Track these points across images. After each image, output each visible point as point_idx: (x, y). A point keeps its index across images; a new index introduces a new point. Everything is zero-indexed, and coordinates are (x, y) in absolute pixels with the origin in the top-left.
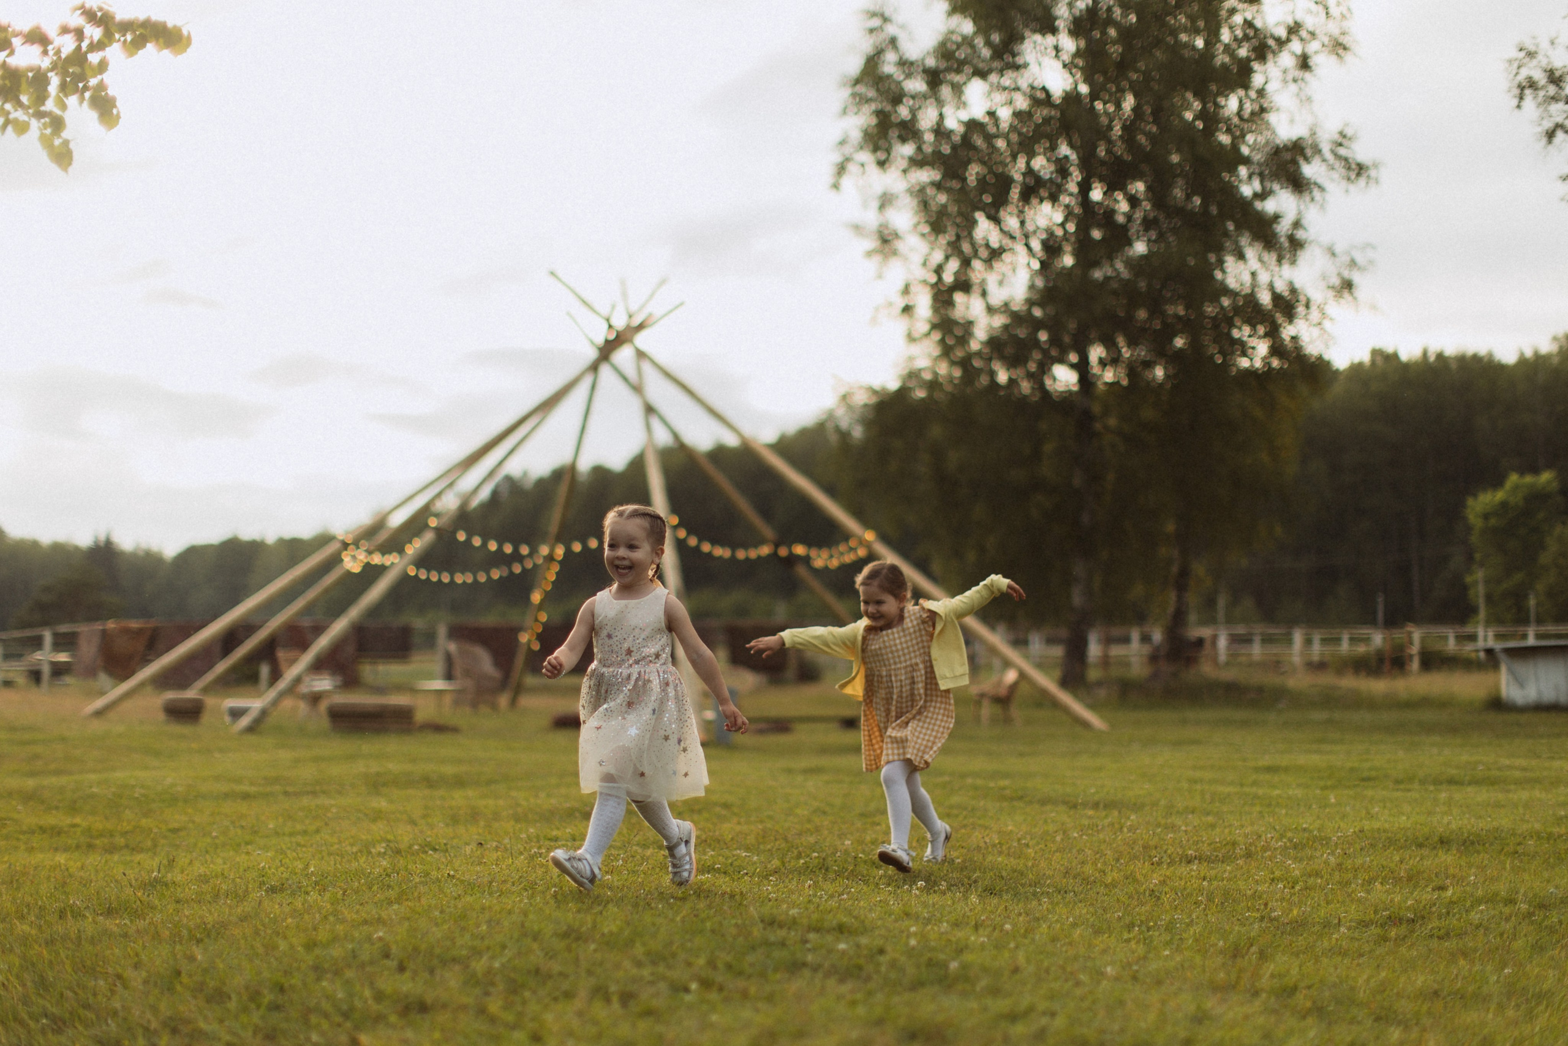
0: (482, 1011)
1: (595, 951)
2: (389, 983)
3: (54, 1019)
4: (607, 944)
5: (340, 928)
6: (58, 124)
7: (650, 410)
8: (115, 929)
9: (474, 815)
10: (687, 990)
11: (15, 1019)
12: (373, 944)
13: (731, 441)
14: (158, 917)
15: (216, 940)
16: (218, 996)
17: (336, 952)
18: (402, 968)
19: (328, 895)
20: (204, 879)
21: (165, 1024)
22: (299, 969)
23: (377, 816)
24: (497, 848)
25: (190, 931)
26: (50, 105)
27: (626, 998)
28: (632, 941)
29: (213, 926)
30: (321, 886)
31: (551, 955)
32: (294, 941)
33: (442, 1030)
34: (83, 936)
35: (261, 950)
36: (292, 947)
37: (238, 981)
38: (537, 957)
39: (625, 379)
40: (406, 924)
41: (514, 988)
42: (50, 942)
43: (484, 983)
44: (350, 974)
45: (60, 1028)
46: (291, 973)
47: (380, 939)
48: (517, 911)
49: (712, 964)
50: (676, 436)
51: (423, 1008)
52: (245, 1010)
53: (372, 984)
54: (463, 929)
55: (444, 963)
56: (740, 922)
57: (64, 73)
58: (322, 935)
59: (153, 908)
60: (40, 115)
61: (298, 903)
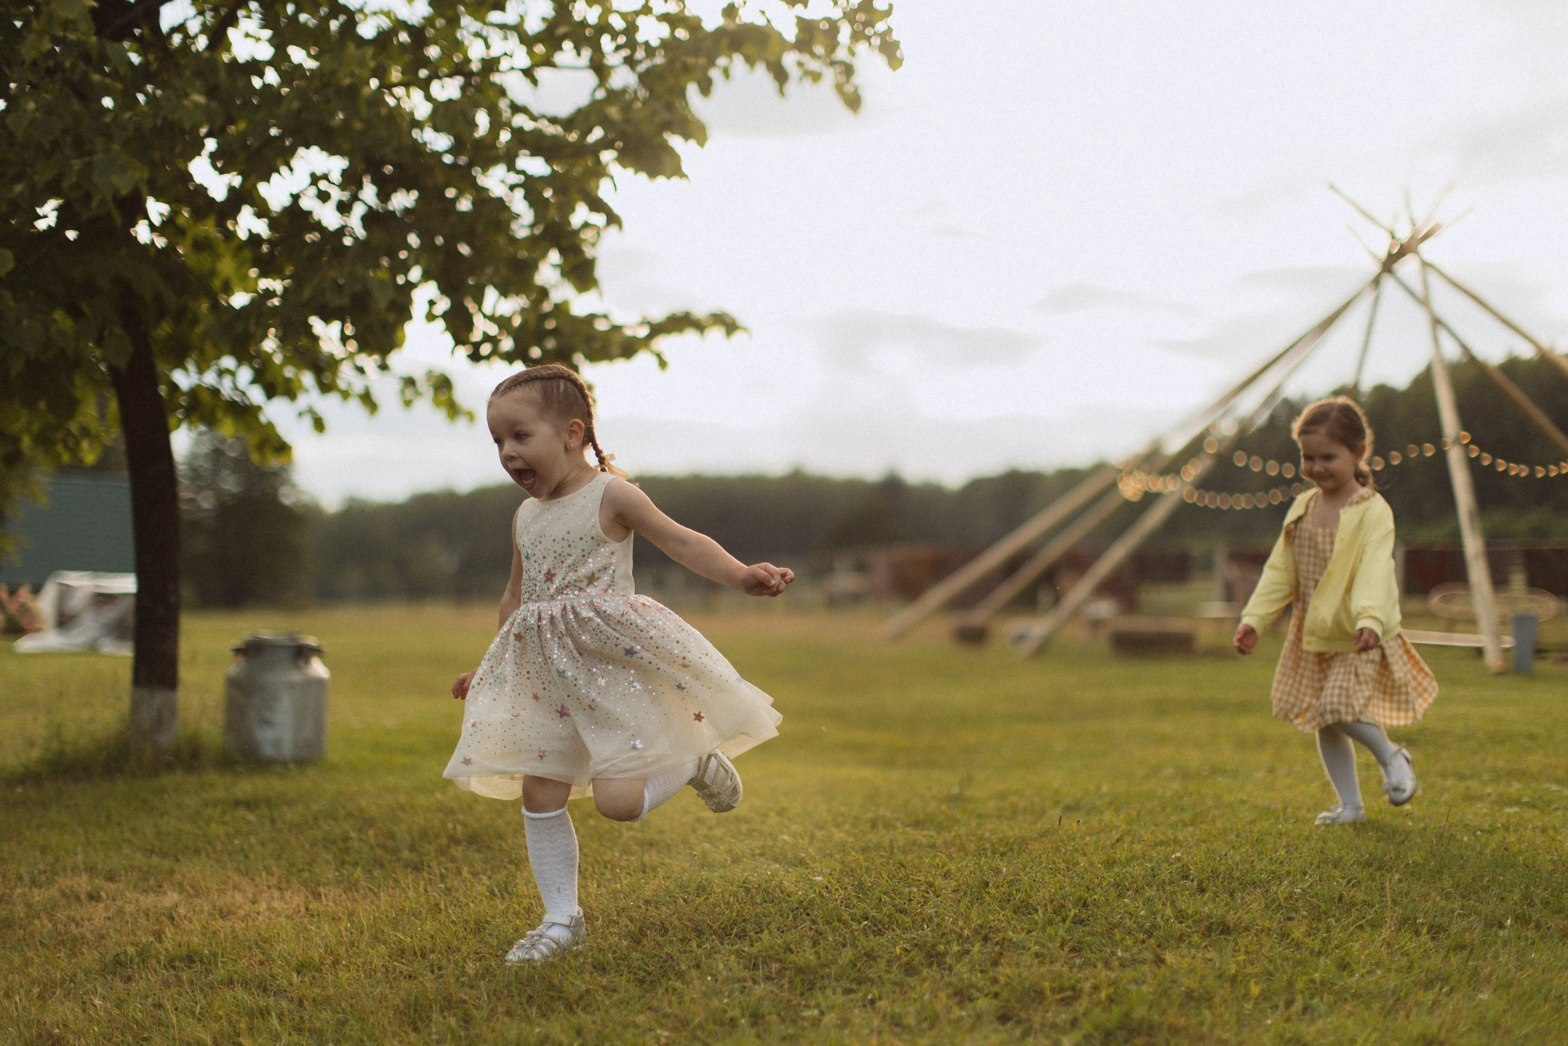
0: (1284, 935)
1: (1400, 881)
2: (1188, 904)
3: (875, 922)
4: (1413, 874)
5: (1137, 847)
6: (848, 70)
7: (1437, 322)
8: (924, 840)
9: (1262, 742)
10: (1501, 926)
11: (839, 921)
12: (1171, 864)
13: (1526, 352)
14: (963, 830)
15: (1019, 854)
16: (1025, 909)
17: (1136, 870)
18: (1202, 890)
19: (1122, 815)
20: (1002, 796)
21: (976, 932)
22: (1100, 885)
23: (1162, 740)
24: (1288, 775)
25: (993, 845)
26: (841, 54)
27: (1436, 930)
28: (1440, 872)
29: (1015, 841)
30: (1115, 804)
31: (1353, 883)
32: (1095, 859)
33: (1247, 952)
34: (895, 845)
35: (1063, 866)
36: (1092, 865)
37: (1041, 895)
38: (1339, 885)
39: (1411, 293)
40: (1204, 845)
41: (1317, 915)
42: (865, 850)
43: (1287, 908)
44: (1149, 893)
45: (880, 930)
46: (1093, 889)
47: (1178, 859)
48: (1315, 837)
49: (1528, 899)
50: (1466, 350)
51: (1226, 930)
52: (1050, 922)
53: (1173, 903)
54: (1260, 853)
55: (1244, 886)
56: (1555, 858)
57: (852, 22)
58: (1121, 854)
59: (957, 821)
60: (833, 63)
61: (1094, 821)
